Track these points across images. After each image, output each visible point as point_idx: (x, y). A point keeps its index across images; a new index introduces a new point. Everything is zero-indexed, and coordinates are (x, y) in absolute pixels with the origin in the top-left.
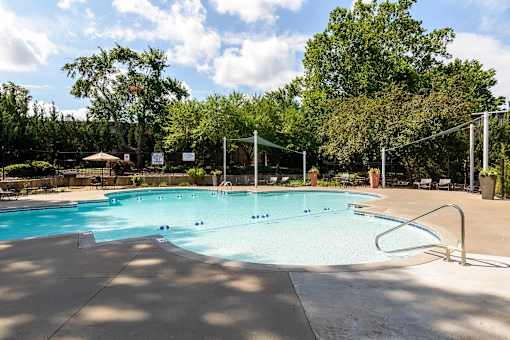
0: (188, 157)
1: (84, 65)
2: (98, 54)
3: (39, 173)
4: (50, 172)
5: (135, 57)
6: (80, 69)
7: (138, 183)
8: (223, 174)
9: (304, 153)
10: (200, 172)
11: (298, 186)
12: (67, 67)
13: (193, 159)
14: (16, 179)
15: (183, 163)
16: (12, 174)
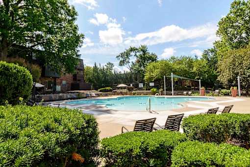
0: (152, 84)
1: (122, 55)
2: (125, 51)
3: (107, 91)
4: (111, 91)
5: (137, 49)
6: (121, 57)
7: (134, 94)
8: (164, 90)
9: (200, 81)
10: (155, 90)
11: (196, 96)
12: (117, 57)
13: (153, 85)
14: (101, 93)
15: (150, 87)
16: (100, 91)
